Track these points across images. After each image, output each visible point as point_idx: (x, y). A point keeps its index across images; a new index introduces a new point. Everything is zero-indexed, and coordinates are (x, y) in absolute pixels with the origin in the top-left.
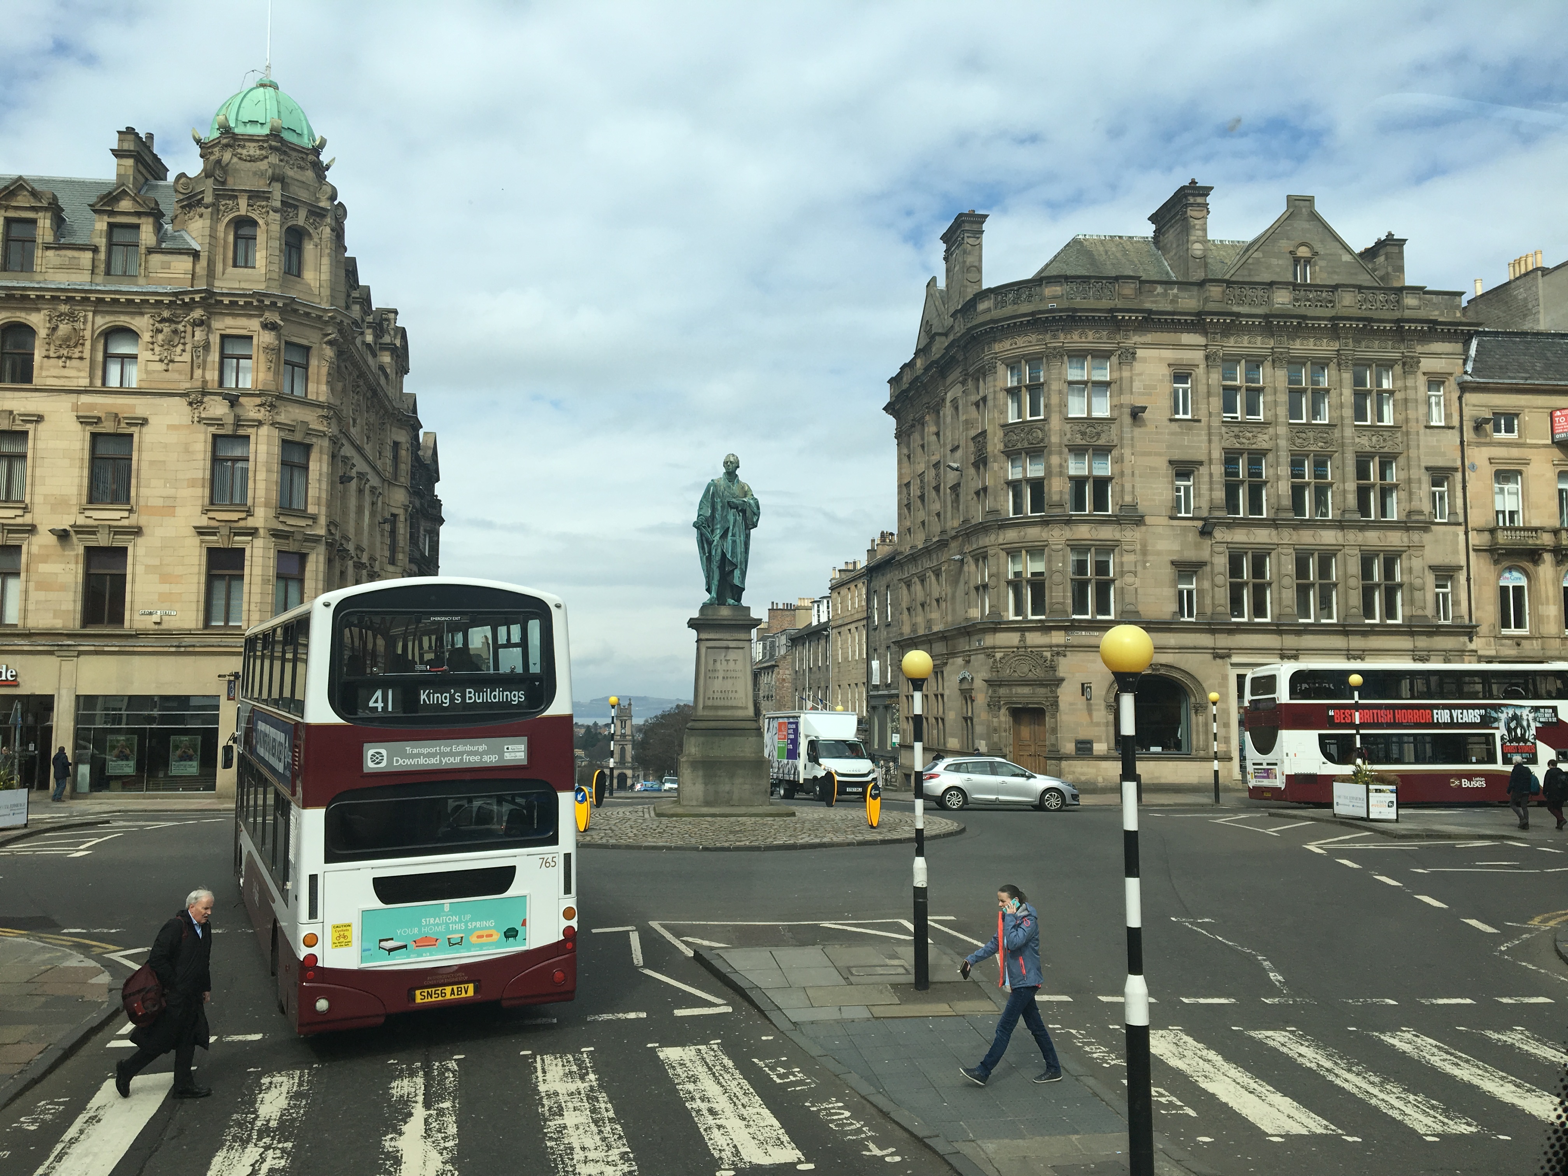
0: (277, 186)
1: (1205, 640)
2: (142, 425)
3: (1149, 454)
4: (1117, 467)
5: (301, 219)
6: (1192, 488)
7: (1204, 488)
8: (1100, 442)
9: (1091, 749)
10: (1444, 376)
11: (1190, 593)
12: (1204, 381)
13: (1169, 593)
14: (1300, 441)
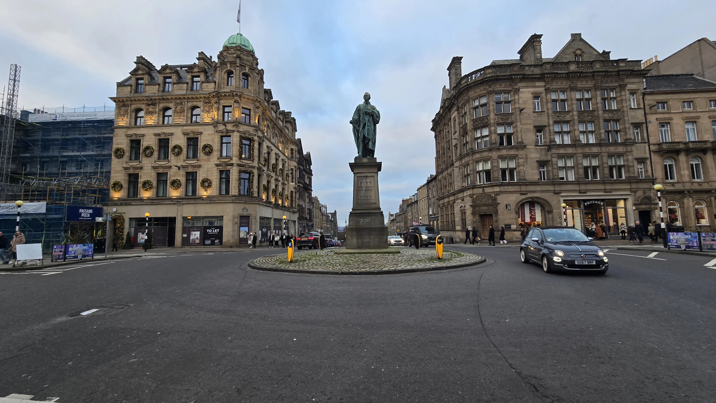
0: (238, 59)
1: (551, 188)
2: (201, 134)
3: (526, 124)
4: (515, 130)
5: (247, 70)
6: (542, 135)
7: (547, 135)
8: (508, 121)
9: (510, 228)
10: (637, 90)
11: (544, 172)
12: (545, 98)
13: (536, 172)
14: (582, 117)
